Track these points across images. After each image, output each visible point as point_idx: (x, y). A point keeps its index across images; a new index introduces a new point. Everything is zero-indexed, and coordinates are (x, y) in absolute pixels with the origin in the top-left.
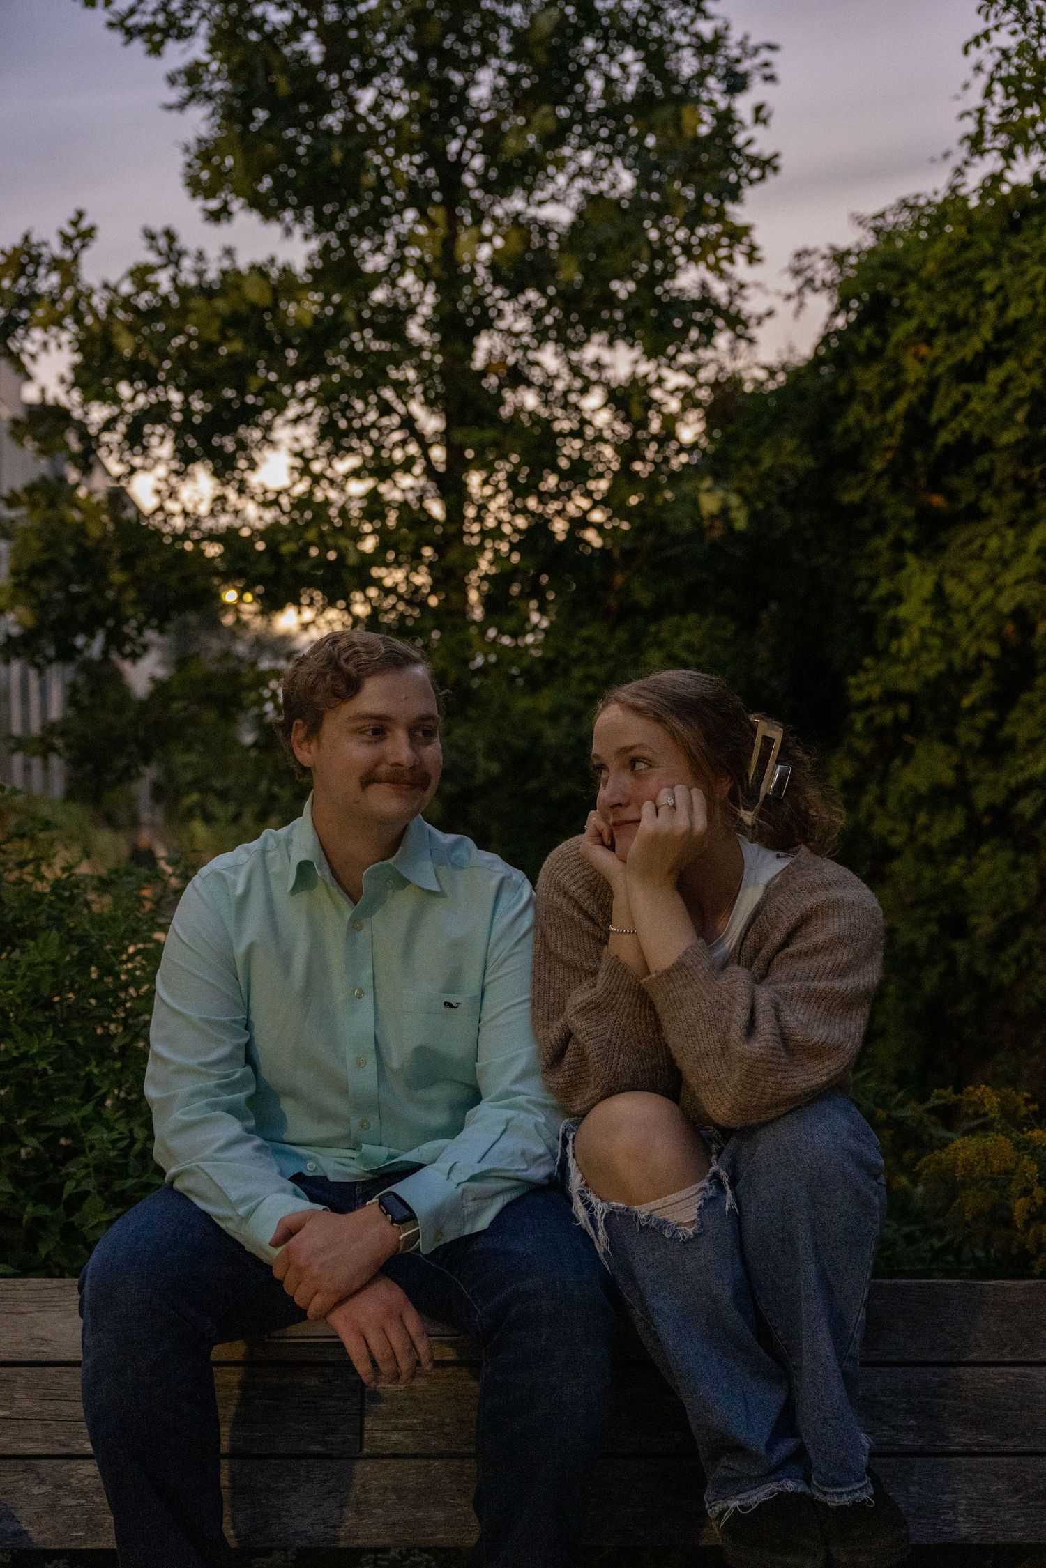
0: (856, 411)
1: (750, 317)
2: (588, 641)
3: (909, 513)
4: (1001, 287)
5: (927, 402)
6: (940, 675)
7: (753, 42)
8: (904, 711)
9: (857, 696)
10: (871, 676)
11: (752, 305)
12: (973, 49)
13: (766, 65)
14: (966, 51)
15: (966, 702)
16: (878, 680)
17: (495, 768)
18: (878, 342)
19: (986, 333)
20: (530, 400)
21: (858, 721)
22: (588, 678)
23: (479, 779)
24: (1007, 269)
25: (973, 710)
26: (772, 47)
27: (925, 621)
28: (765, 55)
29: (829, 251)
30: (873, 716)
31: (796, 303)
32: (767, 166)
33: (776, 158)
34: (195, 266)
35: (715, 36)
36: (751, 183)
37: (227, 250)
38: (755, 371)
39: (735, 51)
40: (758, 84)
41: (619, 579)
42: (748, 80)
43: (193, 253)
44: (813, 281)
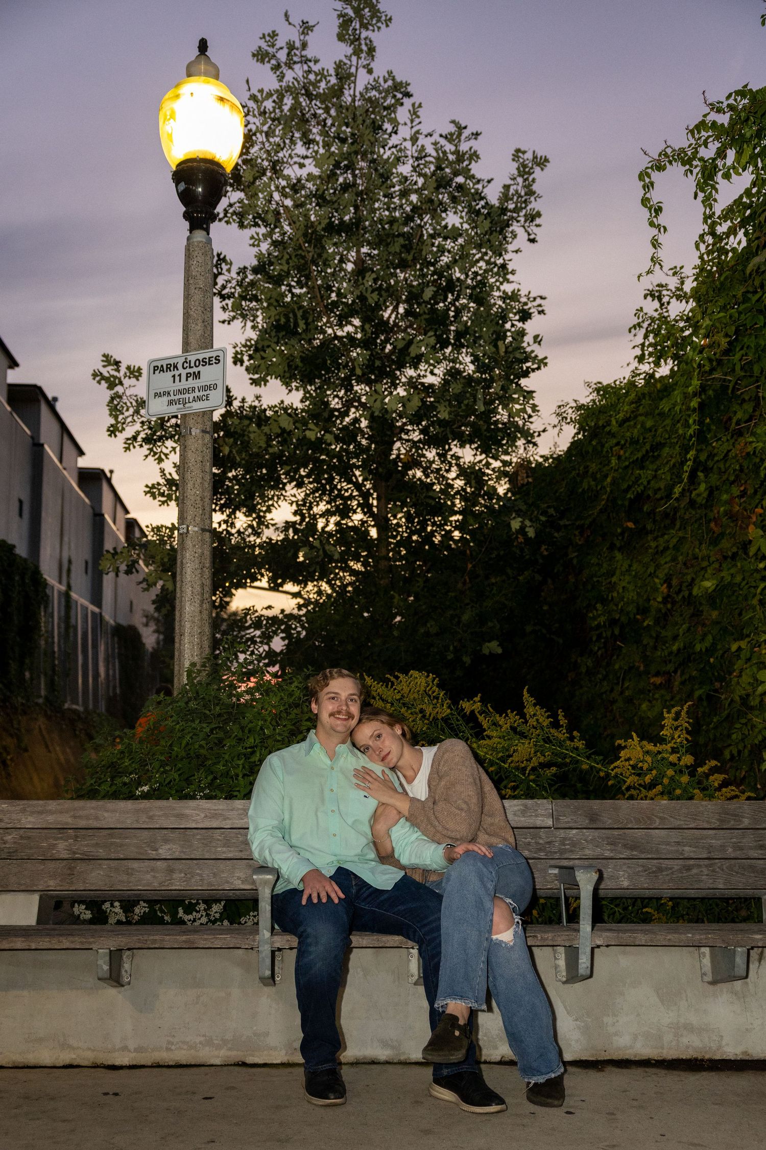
0: (588, 481)
1: (535, 432)
3: (617, 530)
5: (622, 478)
7: (532, 295)
8: (617, 630)
9: (593, 623)
10: (601, 612)
11: (536, 425)
12: (633, 330)
13: (540, 306)
14: (630, 331)
15: (645, 624)
16: (603, 614)
18: (598, 448)
19: (648, 447)
20: (419, 474)
21: (595, 634)
25: (649, 626)
26: (542, 298)
28: (538, 301)
29: (574, 405)
30: (601, 633)
31: (558, 428)
32: (542, 363)
33: (546, 358)
34: (239, 404)
35: (513, 292)
36: (533, 370)
37: (258, 397)
38: (537, 458)
39: (524, 300)
40: (536, 316)
41: (470, 566)
42: (531, 314)
43: (239, 399)
44: (566, 418)
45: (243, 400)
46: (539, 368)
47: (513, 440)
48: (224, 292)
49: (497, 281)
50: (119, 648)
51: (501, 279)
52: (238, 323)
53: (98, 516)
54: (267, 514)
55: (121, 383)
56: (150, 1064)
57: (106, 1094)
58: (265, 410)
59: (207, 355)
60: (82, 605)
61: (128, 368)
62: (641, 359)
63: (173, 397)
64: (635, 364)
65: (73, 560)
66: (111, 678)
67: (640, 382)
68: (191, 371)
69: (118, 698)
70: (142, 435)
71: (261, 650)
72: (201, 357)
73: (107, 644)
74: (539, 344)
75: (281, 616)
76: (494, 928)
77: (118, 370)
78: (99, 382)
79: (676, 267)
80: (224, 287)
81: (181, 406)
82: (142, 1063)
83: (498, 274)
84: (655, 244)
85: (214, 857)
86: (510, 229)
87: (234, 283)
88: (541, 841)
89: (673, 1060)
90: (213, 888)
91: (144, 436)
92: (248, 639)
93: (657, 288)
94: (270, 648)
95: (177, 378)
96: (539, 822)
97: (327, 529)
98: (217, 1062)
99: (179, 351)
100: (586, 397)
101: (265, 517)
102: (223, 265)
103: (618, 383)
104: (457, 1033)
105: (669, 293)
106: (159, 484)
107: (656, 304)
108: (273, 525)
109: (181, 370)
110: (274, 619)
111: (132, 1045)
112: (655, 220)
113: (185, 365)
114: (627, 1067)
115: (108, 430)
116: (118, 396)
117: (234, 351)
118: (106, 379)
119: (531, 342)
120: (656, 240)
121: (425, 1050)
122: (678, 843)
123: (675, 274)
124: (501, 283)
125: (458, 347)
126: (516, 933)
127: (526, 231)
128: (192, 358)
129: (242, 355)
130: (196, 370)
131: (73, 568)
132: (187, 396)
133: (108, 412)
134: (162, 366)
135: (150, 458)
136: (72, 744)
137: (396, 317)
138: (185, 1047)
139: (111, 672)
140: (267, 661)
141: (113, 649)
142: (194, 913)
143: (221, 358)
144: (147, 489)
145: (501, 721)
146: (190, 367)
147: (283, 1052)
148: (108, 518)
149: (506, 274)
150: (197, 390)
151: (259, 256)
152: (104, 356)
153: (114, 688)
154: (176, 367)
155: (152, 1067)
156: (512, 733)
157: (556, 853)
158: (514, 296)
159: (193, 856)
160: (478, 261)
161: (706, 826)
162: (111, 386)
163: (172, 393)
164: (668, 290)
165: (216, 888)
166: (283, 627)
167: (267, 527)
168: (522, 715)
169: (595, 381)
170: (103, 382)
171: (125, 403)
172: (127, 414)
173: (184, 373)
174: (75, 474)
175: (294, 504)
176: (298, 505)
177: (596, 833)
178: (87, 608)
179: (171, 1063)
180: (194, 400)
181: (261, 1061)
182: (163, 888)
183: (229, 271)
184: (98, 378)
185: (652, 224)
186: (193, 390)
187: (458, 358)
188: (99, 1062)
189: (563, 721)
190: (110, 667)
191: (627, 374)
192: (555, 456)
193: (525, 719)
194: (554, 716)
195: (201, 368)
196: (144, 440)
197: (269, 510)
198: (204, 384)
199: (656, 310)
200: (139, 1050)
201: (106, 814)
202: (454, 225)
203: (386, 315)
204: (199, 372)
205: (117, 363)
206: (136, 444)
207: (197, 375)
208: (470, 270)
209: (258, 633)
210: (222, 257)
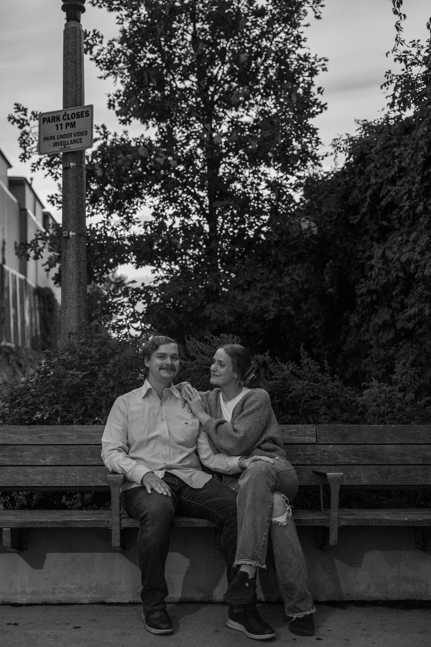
0: (356, 192)
1: (320, 156)
2: (262, 274)
3: (375, 227)
4: (400, 154)
5: (379, 189)
6: (385, 283)
7: (318, 57)
8: (375, 297)
9: (359, 292)
10: (363, 285)
11: (320, 151)
13: (324, 65)
15: (394, 293)
16: (365, 286)
17: (232, 319)
18: (363, 169)
19: (396, 169)
20: (239, 186)
21: (359, 300)
22: (263, 287)
23: (226, 322)
24: (402, 148)
25: (397, 295)
26: (326, 60)
27: (380, 266)
28: (323, 62)
29: (346, 138)
30: (364, 299)
31: (334, 155)
32: (323, 107)
33: (326, 104)
34: (113, 138)
35: (305, 55)
36: (317, 113)
37: (125, 132)
38: (322, 173)
39: (312, 60)
40: (320, 72)
41: (273, 252)
42: (317, 71)
43: (113, 134)
44: (340, 148)
45: (115, 134)
46: (321, 112)
47: (304, 162)
48: (98, 58)
49: (293, 47)
50: (39, 303)
51: (296, 46)
52: (111, 78)
53: (23, 211)
54: (133, 215)
55: (28, 124)
56: (40, 603)
57: (9, 624)
58: (131, 141)
59: (80, 110)
60: (12, 275)
61: (33, 113)
62: (392, 105)
63: (57, 141)
64: (388, 109)
65: (7, 241)
66: (34, 324)
67: (392, 122)
68: (69, 121)
69: (39, 338)
70: (44, 161)
71: (128, 311)
72: (75, 111)
73: (30, 301)
74: (322, 94)
75: (142, 288)
76: (274, 514)
77: (25, 115)
78: (13, 123)
79: (414, 41)
80: (99, 54)
81: (63, 147)
82: (36, 602)
83: (294, 42)
84: (398, 27)
85: (84, 464)
86: (302, 9)
87: (105, 51)
88: (308, 453)
89: (395, 601)
90: (83, 485)
91: (45, 161)
92: (119, 305)
93: (404, 54)
94: (134, 310)
95: (59, 127)
96: (307, 439)
97: (174, 226)
98: (86, 601)
99: (61, 108)
100: (356, 133)
101: (132, 217)
102: (97, 39)
103: (376, 122)
104: (247, 585)
105: (412, 57)
106: (56, 195)
107: (403, 65)
108: (138, 222)
109: (62, 121)
110: (137, 290)
111: (28, 590)
112: (397, 9)
113: (65, 117)
114: (362, 606)
115: (20, 158)
116: (25, 133)
117: (108, 99)
118: (18, 122)
119: (316, 92)
120: (399, 24)
121: (225, 595)
122: (402, 454)
123: (414, 45)
124: (297, 48)
125: (266, 96)
126: (288, 518)
127: (314, 10)
128: (70, 112)
129: (114, 102)
130: (72, 121)
131: (6, 247)
132: (66, 139)
133: (19, 145)
134: (49, 118)
135: (49, 177)
136: (7, 370)
137: (223, 74)
138: (64, 592)
139: (34, 320)
140: (132, 319)
141: (35, 303)
142: (73, 500)
143: (90, 113)
144: (49, 199)
145: (285, 366)
146: (69, 119)
147: (130, 595)
148: (30, 212)
149: (299, 42)
150: (73, 135)
151: (124, 31)
152: (15, 104)
153: (36, 331)
154: (58, 119)
155: (42, 604)
156: (292, 376)
157: (318, 461)
158: (306, 58)
159: (70, 464)
160: (279, 33)
161: (422, 442)
162: (21, 127)
163: (56, 137)
164: (411, 55)
165: (86, 485)
166: (143, 295)
167: (134, 224)
168: (299, 364)
169: (362, 119)
170: (15, 123)
171: (31, 139)
172: (32, 146)
173: (64, 123)
174: (6, 181)
175: (152, 208)
176: (155, 209)
177: (346, 447)
178: (15, 276)
179: (55, 602)
180: (71, 143)
181: (115, 601)
182: (49, 485)
183: (101, 42)
184: (12, 120)
185: (396, 12)
186: (71, 136)
187: (266, 103)
188: (6, 601)
189: (327, 367)
190: (33, 316)
191: (382, 115)
192: (335, 172)
193: (301, 366)
194: (321, 363)
195: (76, 120)
196: (45, 164)
197: (135, 212)
198: (78, 131)
199: (403, 70)
200: (33, 593)
201: (10, 435)
202: (262, 6)
203: (215, 72)
204: (74, 122)
205: (25, 110)
206: (39, 167)
207: (73, 125)
208: (273, 40)
209: (126, 299)
210: (96, 32)
